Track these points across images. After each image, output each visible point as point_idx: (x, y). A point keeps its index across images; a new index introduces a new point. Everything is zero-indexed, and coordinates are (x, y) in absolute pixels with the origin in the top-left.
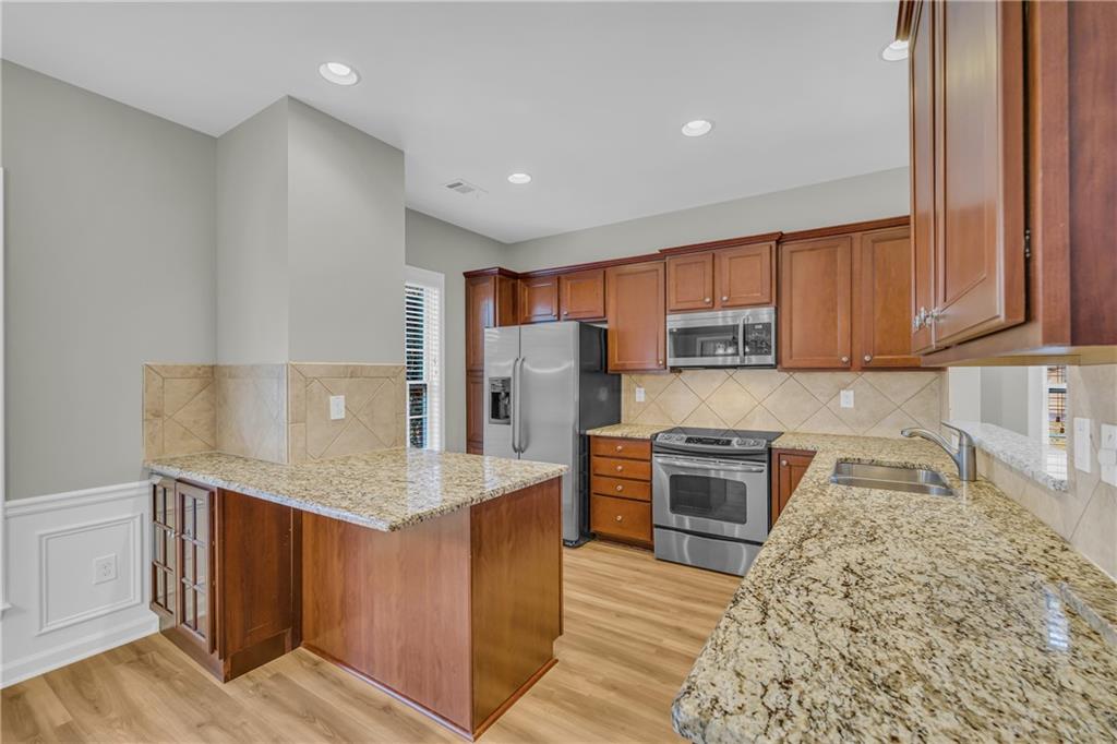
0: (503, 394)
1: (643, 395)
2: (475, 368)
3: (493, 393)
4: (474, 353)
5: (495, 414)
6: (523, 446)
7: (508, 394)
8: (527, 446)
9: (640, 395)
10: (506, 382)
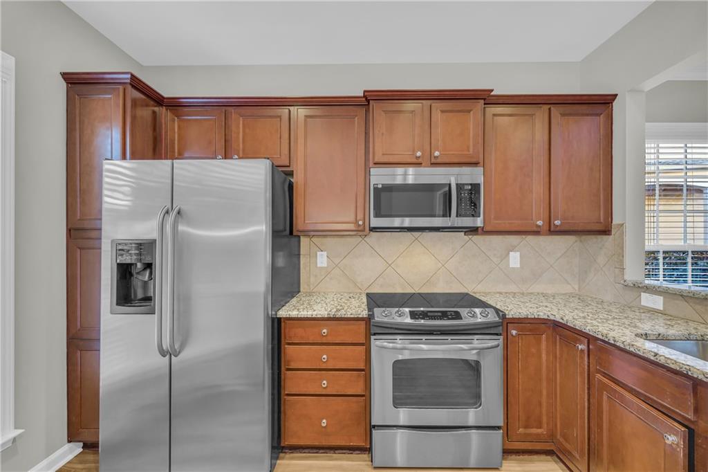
0: (139, 265)
1: (325, 259)
2: (86, 225)
3: (120, 266)
4: (83, 202)
5: (125, 297)
6: (177, 347)
7: (149, 266)
8: (183, 346)
9: (322, 260)
10: (146, 247)
